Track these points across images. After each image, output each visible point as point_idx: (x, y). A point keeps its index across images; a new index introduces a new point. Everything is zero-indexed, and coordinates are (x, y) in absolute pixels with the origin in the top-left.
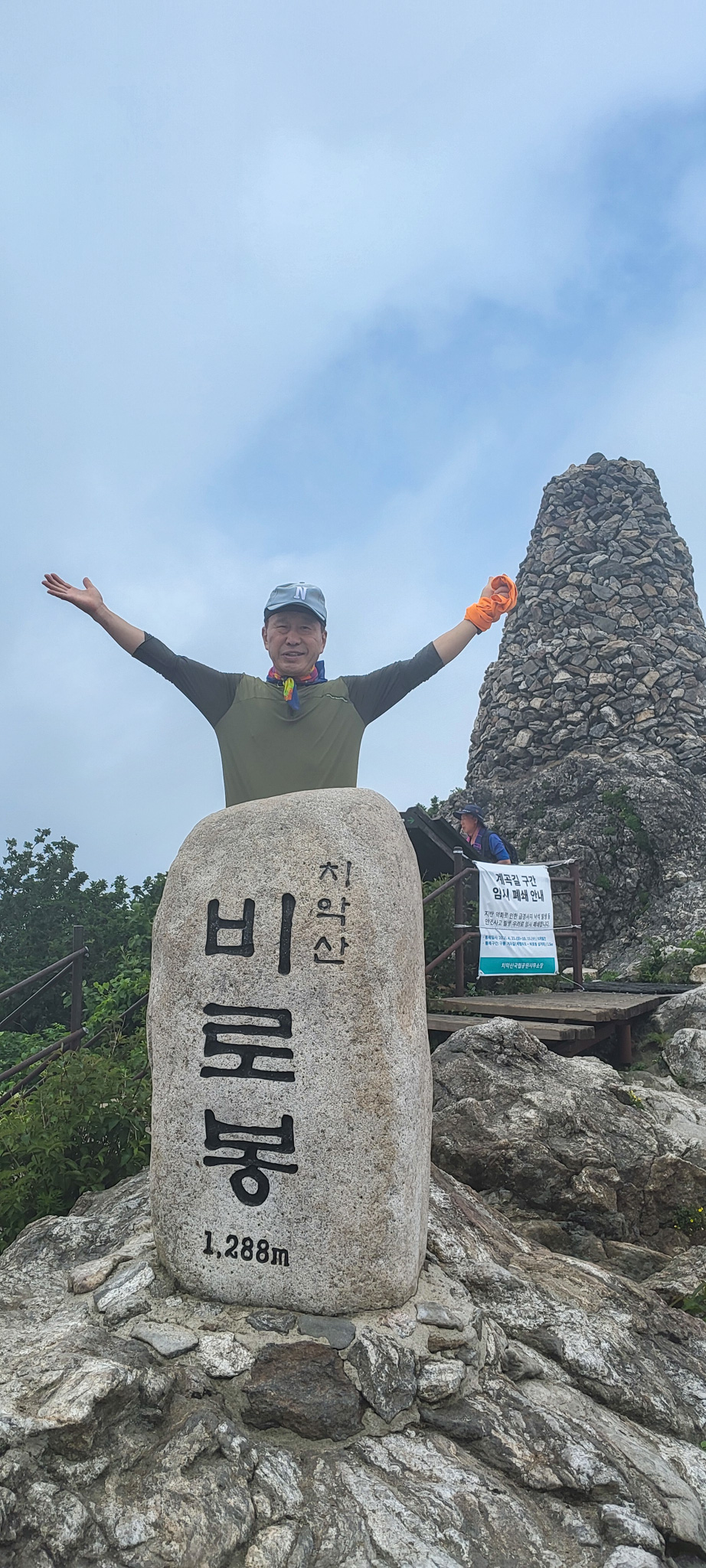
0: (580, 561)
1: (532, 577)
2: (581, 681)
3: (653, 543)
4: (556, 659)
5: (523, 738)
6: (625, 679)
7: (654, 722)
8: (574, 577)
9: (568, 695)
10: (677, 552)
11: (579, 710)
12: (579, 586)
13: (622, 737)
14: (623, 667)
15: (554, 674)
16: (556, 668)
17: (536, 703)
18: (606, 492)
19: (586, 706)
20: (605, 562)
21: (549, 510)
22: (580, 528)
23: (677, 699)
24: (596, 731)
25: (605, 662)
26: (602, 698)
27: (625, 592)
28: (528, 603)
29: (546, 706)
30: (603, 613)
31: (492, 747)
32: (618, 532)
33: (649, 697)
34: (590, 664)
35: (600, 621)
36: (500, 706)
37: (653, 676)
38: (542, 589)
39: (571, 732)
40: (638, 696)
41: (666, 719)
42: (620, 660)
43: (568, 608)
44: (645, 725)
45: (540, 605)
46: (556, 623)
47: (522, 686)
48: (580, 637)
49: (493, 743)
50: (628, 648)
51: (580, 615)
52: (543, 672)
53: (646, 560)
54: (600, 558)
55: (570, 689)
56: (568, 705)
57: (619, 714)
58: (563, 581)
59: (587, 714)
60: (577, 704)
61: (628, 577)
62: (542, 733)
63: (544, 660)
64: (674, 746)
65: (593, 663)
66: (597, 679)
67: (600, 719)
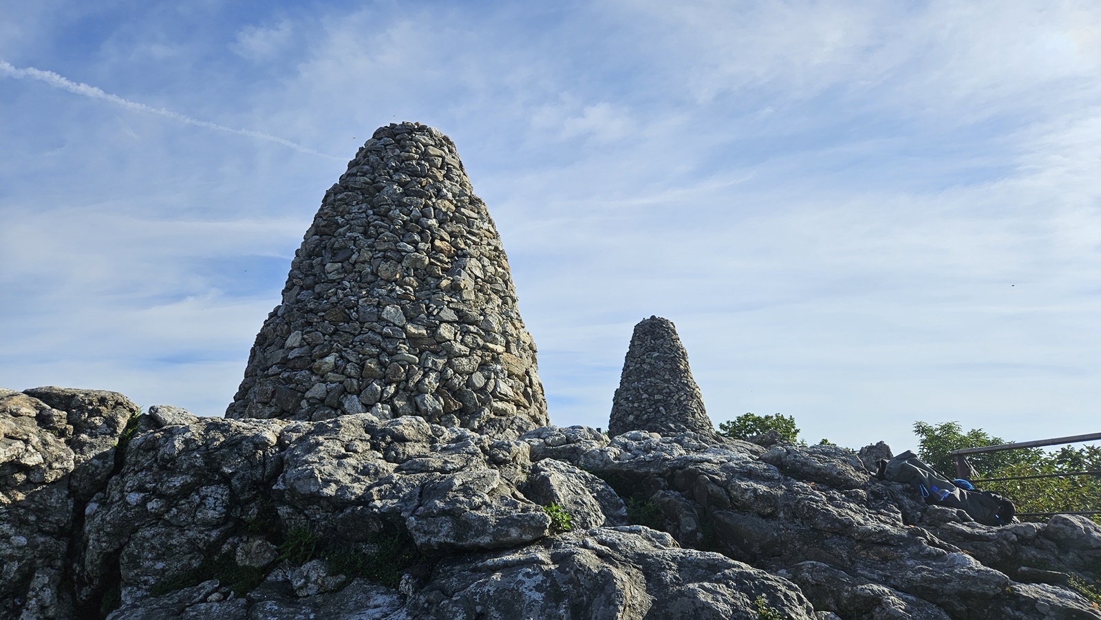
0: (649, 355)
1: (632, 359)
2: (652, 398)
3: (675, 350)
4: (642, 389)
5: (631, 418)
6: (667, 397)
7: (677, 413)
8: (648, 360)
9: (648, 403)
10: (683, 352)
11: (651, 408)
12: (650, 364)
13: (667, 418)
14: (666, 393)
15: (642, 395)
16: (643, 393)
17: (636, 405)
18: (658, 331)
19: (654, 407)
20: (658, 356)
21: (638, 335)
22: (649, 341)
23: (685, 405)
24: (658, 415)
25: (659, 392)
26: (659, 404)
27: (665, 367)
28: (631, 368)
29: (639, 406)
30: (658, 374)
31: (619, 420)
32: (662, 345)
33: (676, 404)
34: (655, 392)
35: (657, 376)
36: (622, 406)
37: (676, 397)
38: (636, 363)
39: (649, 416)
40: (672, 404)
41: (682, 412)
42: (665, 391)
43: (646, 371)
44: (674, 414)
45: (635, 370)
46: (642, 376)
47: (630, 399)
48: (650, 382)
49: (619, 419)
50: (668, 387)
51: (649, 374)
52: (638, 394)
53: (673, 355)
54: (656, 354)
55: (648, 400)
56: (647, 406)
57: (666, 410)
58: (644, 362)
59: (654, 410)
60: (651, 406)
61: (666, 361)
62: (638, 416)
63: (638, 390)
64: (685, 422)
65: (655, 391)
66: (657, 397)
67: (659, 411)
